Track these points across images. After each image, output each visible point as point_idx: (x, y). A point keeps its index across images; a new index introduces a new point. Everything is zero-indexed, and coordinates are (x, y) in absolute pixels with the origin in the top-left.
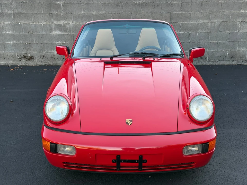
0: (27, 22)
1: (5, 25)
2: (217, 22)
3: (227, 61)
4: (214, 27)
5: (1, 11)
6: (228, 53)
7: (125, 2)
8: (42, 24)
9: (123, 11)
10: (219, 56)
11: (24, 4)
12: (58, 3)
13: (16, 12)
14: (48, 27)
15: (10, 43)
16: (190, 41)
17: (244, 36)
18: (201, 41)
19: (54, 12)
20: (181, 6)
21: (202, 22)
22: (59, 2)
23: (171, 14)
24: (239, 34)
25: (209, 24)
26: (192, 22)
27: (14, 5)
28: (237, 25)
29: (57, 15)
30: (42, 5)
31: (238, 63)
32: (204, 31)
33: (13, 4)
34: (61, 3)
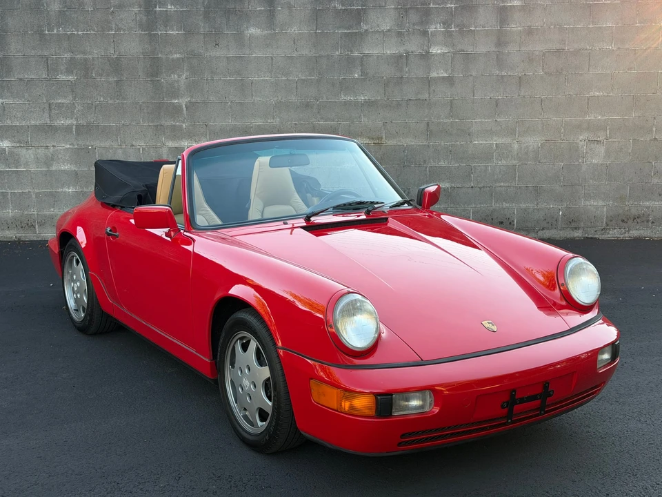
0: (108, 143)
1: (57, 150)
2: (533, 141)
3: (561, 230)
4: (526, 153)
5: (50, 121)
6: (561, 213)
7: (325, 99)
8: (140, 149)
9: (322, 118)
10: (541, 218)
11: (102, 104)
12: (177, 101)
13: (81, 122)
14: (154, 154)
15: (67, 190)
16: (472, 185)
17: (596, 173)
18: (498, 184)
19: (168, 122)
20: (449, 108)
21: (500, 141)
22: (179, 100)
23: (428, 125)
24: (584, 169)
25: (516, 146)
26: (476, 142)
27: (78, 108)
28: (578, 147)
29: (174, 128)
30: (141, 106)
31: (586, 235)
32: (504, 162)
33: (76, 104)
34: (183, 101)
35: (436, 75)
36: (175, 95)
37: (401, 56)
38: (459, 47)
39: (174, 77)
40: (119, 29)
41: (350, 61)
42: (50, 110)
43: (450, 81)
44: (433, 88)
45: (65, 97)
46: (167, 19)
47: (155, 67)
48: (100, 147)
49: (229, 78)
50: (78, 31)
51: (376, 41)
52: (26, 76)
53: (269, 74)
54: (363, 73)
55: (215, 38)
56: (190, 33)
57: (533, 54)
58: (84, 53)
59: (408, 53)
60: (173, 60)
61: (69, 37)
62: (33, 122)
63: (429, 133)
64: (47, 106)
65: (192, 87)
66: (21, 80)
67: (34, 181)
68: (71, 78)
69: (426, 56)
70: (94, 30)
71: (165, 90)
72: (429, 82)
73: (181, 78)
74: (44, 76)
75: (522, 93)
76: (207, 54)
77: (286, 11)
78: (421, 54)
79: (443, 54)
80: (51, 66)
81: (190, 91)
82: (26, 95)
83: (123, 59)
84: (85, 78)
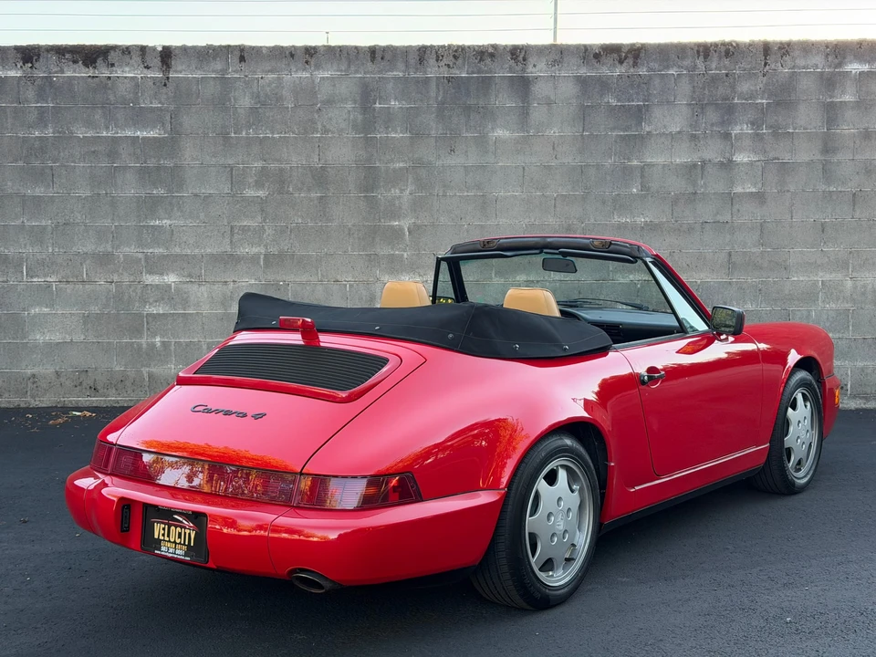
0: (304, 278)
1: (238, 287)
2: (873, 278)
4: (863, 294)
5: (232, 248)
7: (592, 221)
8: (346, 285)
11: (299, 227)
12: (397, 223)
13: (274, 250)
14: (364, 293)
19: (384, 250)
20: (759, 232)
21: (827, 277)
22: (399, 221)
23: (730, 256)
25: (849, 284)
26: (796, 279)
27: (269, 231)
29: (392, 258)
30: (350, 229)
32: (834, 306)
33: (266, 227)
34: (405, 224)
35: (742, 191)
36: (395, 216)
37: (695, 166)
38: (772, 155)
39: (395, 192)
40: (326, 131)
41: (626, 172)
42: (232, 235)
43: (760, 197)
44: (736, 207)
45: (253, 218)
46: (389, 119)
47: (370, 179)
48: (295, 282)
49: (465, 194)
50: (273, 133)
51: (662, 146)
52: (203, 191)
53: (519, 189)
54: (643, 187)
55: (449, 142)
56: (418, 135)
57: (871, 164)
58: (278, 161)
59: (704, 162)
60: (394, 170)
61: (262, 141)
62: (209, 250)
63: (731, 265)
64: (228, 229)
65: (417, 205)
66: (196, 195)
67: (206, 327)
68: (261, 193)
69: (728, 165)
70: (293, 133)
71: (382, 208)
72: (732, 199)
73: (404, 194)
74: (226, 191)
75: (857, 215)
76: (439, 163)
77: (544, 109)
78: (722, 164)
79: (751, 164)
80: (235, 177)
81: (415, 210)
82: (202, 215)
83: (329, 169)
84: (280, 193)
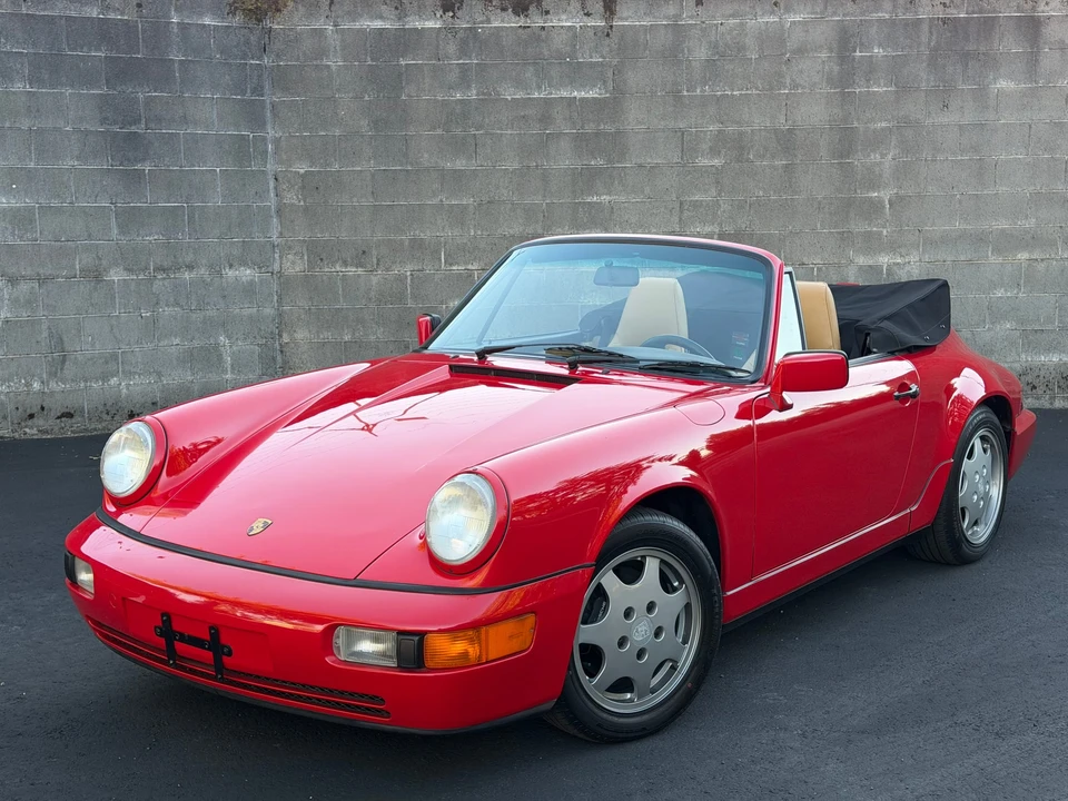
5: (680, 228)
8: (812, 268)
11: (760, 201)
12: (876, 194)
13: (730, 229)
14: (835, 276)
19: (859, 227)
22: (879, 192)
27: (725, 207)
29: (868, 236)
30: (820, 203)
33: (721, 202)
34: (885, 195)
36: (873, 186)
39: (875, 157)
40: (796, 86)
42: (681, 212)
45: (706, 191)
46: (871, 68)
47: (846, 142)
49: (960, 158)
50: (733, 90)
52: (649, 161)
53: (1023, 150)
55: (943, 96)
56: (904, 89)
58: (738, 123)
60: (875, 131)
61: (718, 99)
62: (654, 230)
64: (677, 205)
65: (901, 172)
66: (640, 166)
68: (716, 162)
70: (757, 89)
71: (859, 177)
73: (885, 160)
74: (676, 160)
76: (929, 122)
77: (1057, 54)
80: (687, 144)
81: (898, 179)
82: (647, 190)
83: (797, 132)
84: (738, 161)
